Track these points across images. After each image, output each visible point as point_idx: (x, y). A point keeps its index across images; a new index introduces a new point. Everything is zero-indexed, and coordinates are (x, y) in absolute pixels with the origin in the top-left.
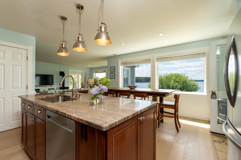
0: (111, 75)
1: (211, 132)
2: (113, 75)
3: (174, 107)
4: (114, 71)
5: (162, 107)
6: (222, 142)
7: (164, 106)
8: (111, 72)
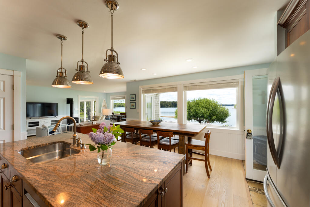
0: (131, 105)
1: (246, 179)
2: (133, 105)
3: (204, 148)
4: (134, 99)
5: (190, 148)
6: (259, 190)
7: (193, 147)
8: (130, 101)
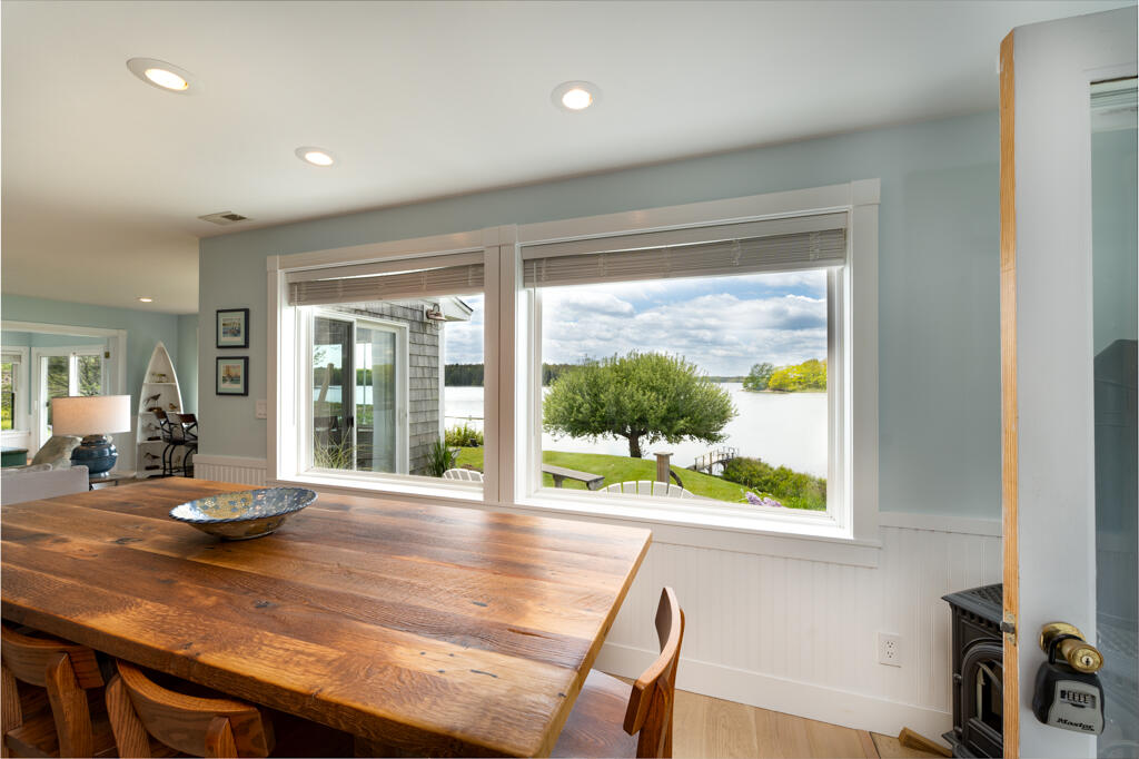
2: (233, 372)
4: (240, 340)
8: (219, 347)
